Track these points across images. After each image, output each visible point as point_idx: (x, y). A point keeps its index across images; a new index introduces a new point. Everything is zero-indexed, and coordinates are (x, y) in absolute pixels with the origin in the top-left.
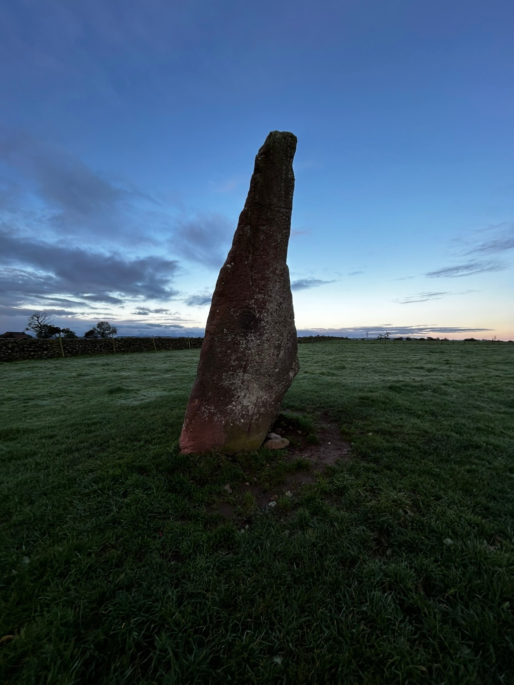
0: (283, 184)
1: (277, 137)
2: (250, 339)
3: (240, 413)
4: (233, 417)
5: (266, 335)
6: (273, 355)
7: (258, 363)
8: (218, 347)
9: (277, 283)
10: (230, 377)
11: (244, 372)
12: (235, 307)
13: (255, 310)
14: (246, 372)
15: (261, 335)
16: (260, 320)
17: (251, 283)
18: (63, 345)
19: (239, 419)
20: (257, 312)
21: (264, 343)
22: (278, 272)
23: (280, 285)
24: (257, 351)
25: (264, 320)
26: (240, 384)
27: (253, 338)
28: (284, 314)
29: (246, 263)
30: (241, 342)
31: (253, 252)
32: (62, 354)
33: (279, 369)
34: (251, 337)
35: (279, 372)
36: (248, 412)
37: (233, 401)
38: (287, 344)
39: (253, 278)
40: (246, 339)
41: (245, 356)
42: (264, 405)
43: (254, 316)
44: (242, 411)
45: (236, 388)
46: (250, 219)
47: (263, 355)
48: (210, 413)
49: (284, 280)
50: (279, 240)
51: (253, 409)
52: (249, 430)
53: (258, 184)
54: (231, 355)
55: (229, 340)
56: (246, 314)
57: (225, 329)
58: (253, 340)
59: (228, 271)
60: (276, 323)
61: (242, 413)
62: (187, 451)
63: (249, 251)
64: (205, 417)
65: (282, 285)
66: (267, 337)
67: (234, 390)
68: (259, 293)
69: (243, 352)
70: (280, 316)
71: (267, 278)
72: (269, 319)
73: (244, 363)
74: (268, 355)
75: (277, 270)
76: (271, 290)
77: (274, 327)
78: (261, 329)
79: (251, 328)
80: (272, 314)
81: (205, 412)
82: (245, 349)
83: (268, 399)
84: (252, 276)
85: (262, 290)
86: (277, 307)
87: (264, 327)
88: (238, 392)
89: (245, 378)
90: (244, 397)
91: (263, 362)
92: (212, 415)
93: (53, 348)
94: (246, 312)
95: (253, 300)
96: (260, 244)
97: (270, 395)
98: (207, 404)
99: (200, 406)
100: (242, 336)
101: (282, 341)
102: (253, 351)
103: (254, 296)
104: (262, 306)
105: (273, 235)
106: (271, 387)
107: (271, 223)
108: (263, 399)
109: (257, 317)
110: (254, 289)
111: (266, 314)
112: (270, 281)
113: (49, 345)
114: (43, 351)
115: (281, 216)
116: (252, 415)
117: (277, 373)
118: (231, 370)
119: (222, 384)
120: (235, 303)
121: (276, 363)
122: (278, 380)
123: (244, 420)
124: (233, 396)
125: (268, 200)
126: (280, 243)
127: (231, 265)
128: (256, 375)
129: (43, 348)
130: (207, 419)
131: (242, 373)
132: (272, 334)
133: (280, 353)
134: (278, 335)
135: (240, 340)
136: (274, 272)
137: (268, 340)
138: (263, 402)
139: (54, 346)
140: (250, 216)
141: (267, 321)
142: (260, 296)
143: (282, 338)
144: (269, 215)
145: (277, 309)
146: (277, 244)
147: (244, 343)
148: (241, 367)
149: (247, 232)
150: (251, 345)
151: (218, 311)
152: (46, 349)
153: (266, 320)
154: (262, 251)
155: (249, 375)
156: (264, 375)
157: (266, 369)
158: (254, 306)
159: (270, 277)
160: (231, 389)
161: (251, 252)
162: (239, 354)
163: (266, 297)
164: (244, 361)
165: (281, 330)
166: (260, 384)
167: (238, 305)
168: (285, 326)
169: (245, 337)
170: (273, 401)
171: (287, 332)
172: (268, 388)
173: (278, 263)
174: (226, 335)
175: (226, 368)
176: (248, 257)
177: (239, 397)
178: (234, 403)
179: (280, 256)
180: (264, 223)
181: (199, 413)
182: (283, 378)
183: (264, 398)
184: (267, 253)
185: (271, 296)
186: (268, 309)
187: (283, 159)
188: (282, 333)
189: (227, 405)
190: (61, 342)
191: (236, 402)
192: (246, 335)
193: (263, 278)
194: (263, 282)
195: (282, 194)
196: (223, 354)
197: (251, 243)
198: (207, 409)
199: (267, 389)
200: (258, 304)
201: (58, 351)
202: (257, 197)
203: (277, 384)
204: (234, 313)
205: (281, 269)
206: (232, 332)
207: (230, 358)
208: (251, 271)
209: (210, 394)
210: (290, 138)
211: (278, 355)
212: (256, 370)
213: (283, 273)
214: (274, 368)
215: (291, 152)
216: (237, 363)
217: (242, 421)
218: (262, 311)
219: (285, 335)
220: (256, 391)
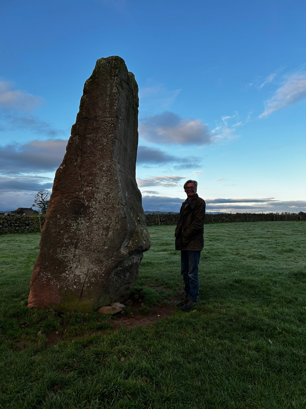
0: (107, 99)
1: (101, 63)
2: (80, 222)
3: (72, 280)
4: (66, 283)
5: (95, 219)
6: (101, 235)
7: (88, 241)
8: (53, 229)
9: (104, 178)
10: (64, 252)
11: (76, 248)
12: (66, 198)
13: (84, 199)
14: (77, 248)
15: (90, 219)
16: (89, 207)
17: (80, 179)
18: (41, 221)
19: (72, 285)
20: (86, 201)
21: (93, 225)
22: (104, 168)
23: (107, 179)
24: (86, 232)
25: (93, 207)
26: (72, 258)
27: (83, 222)
28: (112, 201)
29: (75, 164)
30: (72, 224)
31: (82, 155)
32: (40, 229)
33: (109, 246)
34: (81, 220)
35: (108, 249)
36: (80, 280)
37: (66, 270)
38: (116, 226)
39: (82, 175)
40: (76, 222)
41: (76, 235)
42: (95, 275)
43: (84, 204)
44: (74, 279)
45: (69, 260)
46: (78, 130)
47: (93, 235)
48: (47, 278)
49: (111, 175)
50: (105, 144)
51: (84, 279)
52: (81, 295)
53: (85, 103)
54: (64, 234)
55: (62, 223)
56: (76, 203)
57: (58, 215)
58: (83, 223)
59: (60, 172)
60: (104, 209)
61: (74, 281)
62: (30, 305)
63: (78, 155)
64: (44, 281)
65: (109, 178)
66: (96, 221)
67: (67, 262)
68: (87, 186)
69: (74, 233)
70: (107, 204)
71: (94, 174)
72: (97, 206)
73: (76, 241)
74: (97, 235)
75: (104, 167)
76: (98, 183)
77: (102, 212)
78: (90, 214)
79: (81, 214)
80: (99, 202)
81: (43, 277)
82: (76, 230)
83: (99, 271)
84: (80, 174)
85: (90, 184)
86: (105, 197)
87: (92, 212)
88: (70, 264)
89: (76, 253)
90: (76, 268)
91: (92, 240)
92: (49, 280)
93: (33, 223)
94: (76, 201)
95: (82, 192)
96: (87, 149)
97: (100, 268)
98: (45, 272)
99: (39, 272)
100: (73, 220)
101: (110, 224)
102: (83, 232)
103: (83, 189)
104: (91, 196)
105: (99, 140)
106: (101, 261)
107: (97, 131)
108: (93, 271)
109: (86, 204)
110: (83, 183)
111: (95, 203)
112: (97, 176)
113: (30, 221)
114: (26, 226)
115: (106, 125)
116: (84, 283)
117: (106, 250)
118: (64, 246)
119: (57, 257)
120: (66, 195)
121: (105, 242)
122: (107, 255)
123: (76, 286)
124: (67, 266)
125: (94, 114)
126: (105, 146)
127: (63, 166)
128: (87, 251)
129: (26, 224)
130: (45, 282)
131: (74, 249)
132: (100, 218)
133: (108, 233)
134: (106, 219)
135: (72, 223)
136: (101, 170)
137: (97, 223)
138: (93, 273)
139: (34, 222)
140: (78, 128)
141: (96, 208)
142: (88, 188)
143: (110, 221)
144: (95, 125)
145: (105, 198)
146: (103, 147)
147: (75, 225)
148: (73, 244)
149: (76, 140)
150: (81, 227)
151: (53, 201)
152: (28, 225)
153: (94, 207)
154: (89, 154)
155: (79, 250)
156: (94, 251)
157: (96, 246)
158: (83, 197)
159: (97, 173)
160: (64, 261)
161: (80, 155)
162: (70, 234)
163: (94, 189)
164: (75, 239)
165: (109, 215)
166: (90, 258)
167: (68, 196)
168: (113, 212)
169: (76, 221)
170: (103, 273)
171: (115, 216)
172: (99, 262)
173: (104, 161)
174: (59, 219)
175: (60, 244)
176: (77, 160)
177: (71, 267)
178: (67, 272)
179: (106, 155)
180: (91, 132)
181: (38, 277)
182: (113, 254)
183: (95, 270)
184: (94, 154)
185: (98, 188)
186: (96, 198)
187: (108, 79)
188: (110, 217)
189: (61, 273)
190: (40, 219)
191: (69, 271)
192: (76, 219)
193: (90, 175)
194: (90, 177)
195: (107, 106)
196: (57, 234)
197: (80, 149)
198: (45, 275)
199: (97, 262)
200: (86, 195)
201: (37, 227)
202: (84, 113)
203: (107, 259)
204: (66, 203)
205: (107, 166)
206: (64, 217)
207: (63, 237)
208: (80, 170)
209: (47, 263)
210: (114, 61)
211: (107, 235)
212: (87, 247)
213: (110, 169)
214: (103, 246)
215: (115, 72)
216: (69, 240)
217: (75, 287)
218: (90, 200)
219: (113, 219)
220: (87, 263)
